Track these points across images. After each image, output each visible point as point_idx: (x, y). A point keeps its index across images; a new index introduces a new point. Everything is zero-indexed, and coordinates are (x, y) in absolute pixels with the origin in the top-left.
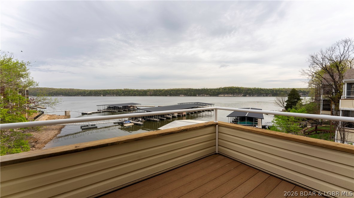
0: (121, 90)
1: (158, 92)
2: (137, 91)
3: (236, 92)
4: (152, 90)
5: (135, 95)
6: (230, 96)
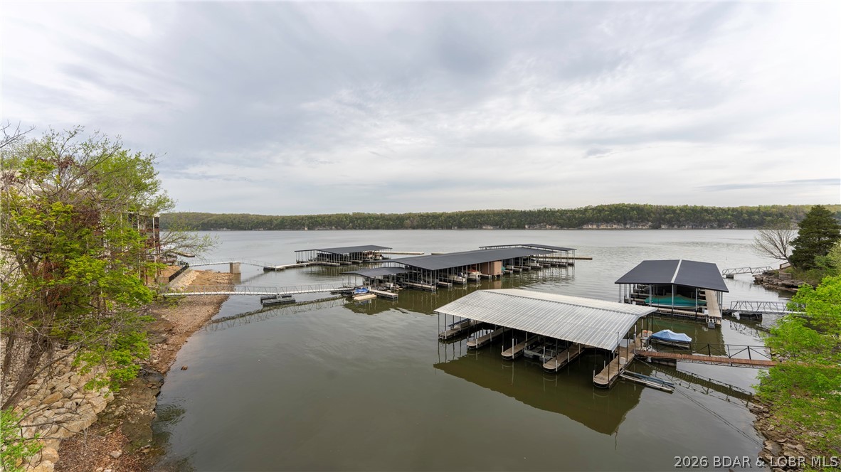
0: (346, 216)
1: (431, 220)
2: (382, 217)
3: (631, 219)
4: (415, 215)
5: (377, 228)
6: (615, 229)
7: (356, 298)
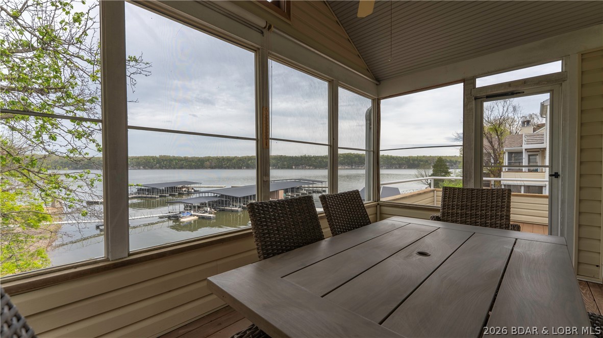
0: (153, 158)
1: (226, 162)
2: (186, 159)
3: (355, 163)
4: (213, 158)
5: (181, 168)
6: (347, 169)
7: (182, 220)
